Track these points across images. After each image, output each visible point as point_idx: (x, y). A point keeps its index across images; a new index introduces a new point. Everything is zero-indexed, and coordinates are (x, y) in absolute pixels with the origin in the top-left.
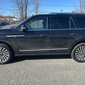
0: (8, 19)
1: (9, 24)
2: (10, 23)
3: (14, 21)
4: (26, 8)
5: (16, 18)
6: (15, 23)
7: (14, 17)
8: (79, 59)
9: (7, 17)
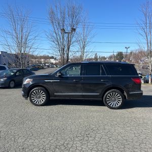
0: (42, 60)
1: (43, 68)
2: (45, 67)
3: (52, 64)
4: (68, 49)
5: (55, 59)
6: (53, 67)
7: (52, 58)
8: (111, 106)
9: (41, 57)
